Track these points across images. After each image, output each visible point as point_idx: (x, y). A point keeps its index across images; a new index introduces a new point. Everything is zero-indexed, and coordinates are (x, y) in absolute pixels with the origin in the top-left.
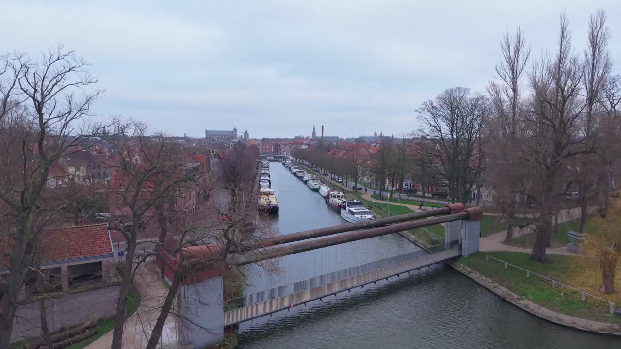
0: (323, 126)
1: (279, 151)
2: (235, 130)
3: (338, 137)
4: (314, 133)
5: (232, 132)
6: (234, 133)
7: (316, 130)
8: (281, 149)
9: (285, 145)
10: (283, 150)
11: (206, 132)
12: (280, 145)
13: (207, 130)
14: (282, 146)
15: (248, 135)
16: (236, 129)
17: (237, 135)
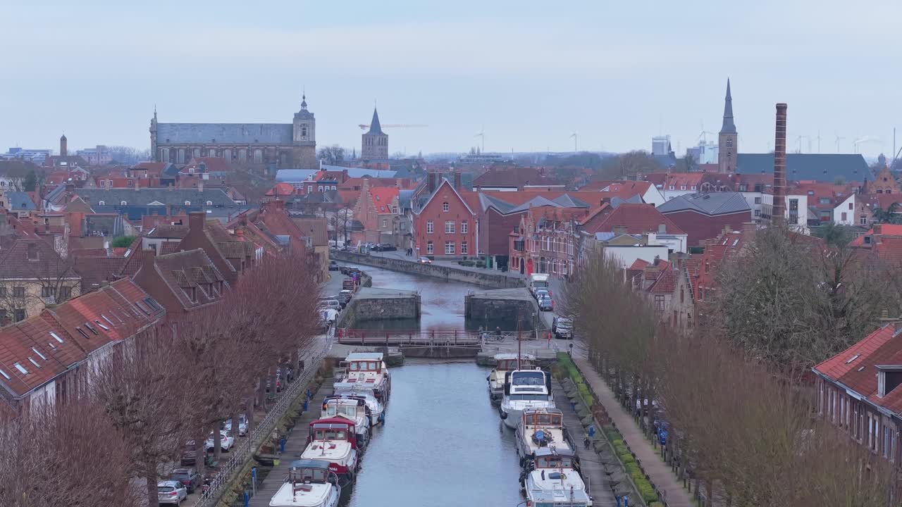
0: (781, 109)
1: (514, 253)
2: (305, 118)
3: (859, 157)
4: (729, 133)
5: (289, 128)
6: (298, 137)
7: (736, 122)
8: (521, 246)
9: (548, 224)
10: (532, 251)
11: (156, 129)
12: (517, 217)
13: (160, 121)
14: (527, 225)
15: (384, 140)
16: (310, 117)
17: (313, 145)
